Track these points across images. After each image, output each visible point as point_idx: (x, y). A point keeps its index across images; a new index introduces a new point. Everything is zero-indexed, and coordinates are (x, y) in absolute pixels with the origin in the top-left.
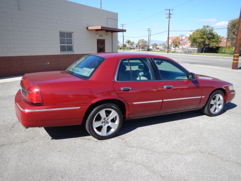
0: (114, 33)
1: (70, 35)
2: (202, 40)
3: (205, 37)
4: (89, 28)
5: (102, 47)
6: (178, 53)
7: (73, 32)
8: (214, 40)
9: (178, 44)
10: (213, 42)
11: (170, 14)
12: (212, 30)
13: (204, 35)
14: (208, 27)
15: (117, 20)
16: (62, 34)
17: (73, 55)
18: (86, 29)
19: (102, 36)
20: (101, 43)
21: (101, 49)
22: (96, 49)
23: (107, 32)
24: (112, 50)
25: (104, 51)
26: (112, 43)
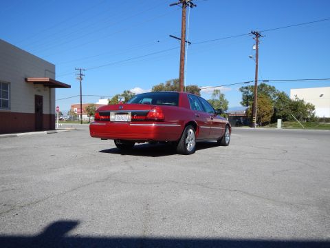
0: (52, 89)
4: (29, 80)
5: (39, 105)
7: (9, 83)
14: (129, 92)
15: (54, 73)
17: (10, 113)
18: (24, 80)
19: (39, 91)
20: (39, 100)
21: (39, 108)
22: (34, 107)
23: (45, 86)
24: (50, 110)
25: (42, 111)
26: (50, 102)
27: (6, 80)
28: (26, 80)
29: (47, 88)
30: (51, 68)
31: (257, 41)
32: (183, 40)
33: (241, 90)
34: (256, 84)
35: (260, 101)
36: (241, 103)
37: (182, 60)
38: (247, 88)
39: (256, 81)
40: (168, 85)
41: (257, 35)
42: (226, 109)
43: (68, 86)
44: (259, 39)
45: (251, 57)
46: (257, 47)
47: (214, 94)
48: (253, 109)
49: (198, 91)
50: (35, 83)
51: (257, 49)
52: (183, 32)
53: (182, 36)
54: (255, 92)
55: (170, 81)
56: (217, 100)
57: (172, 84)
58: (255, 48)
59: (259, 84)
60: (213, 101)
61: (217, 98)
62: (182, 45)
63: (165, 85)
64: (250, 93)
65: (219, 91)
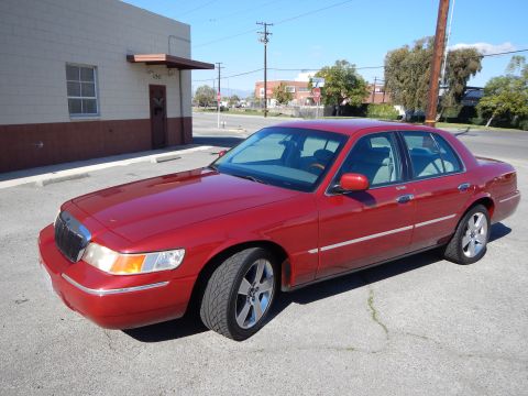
0: (184, 72)
1: (90, 72)
2: (335, 90)
3: (340, 83)
4: (136, 58)
5: (159, 103)
6: (286, 116)
7: (96, 67)
8: (358, 90)
9: (285, 98)
10: (356, 94)
11: (266, 34)
12: (354, 70)
13: (338, 80)
14: (344, 62)
15: (189, 42)
16: (72, 71)
17: (98, 123)
18: (124, 59)
19: (158, 77)
20: (157, 94)
21: (158, 108)
22: (148, 108)
23: (170, 67)
24: (181, 112)
25: (165, 114)
26: (181, 94)
27: (89, 62)
28: (130, 59)
29: (175, 71)
30: (182, 33)
40: (419, 48)
43: (211, 67)
47: (512, 66)
49: (478, 61)
50: (148, 63)
55: (423, 41)
56: (516, 78)
57: (425, 46)
60: (508, 81)
61: (518, 73)
63: (412, 47)
65: (524, 59)
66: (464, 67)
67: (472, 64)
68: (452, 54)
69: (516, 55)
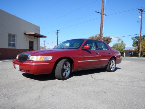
0: (38, 38)
1: (14, 36)
4: (27, 33)
5: (31, 46)
7: (16, 35)
11: (58, 33)
16: (10, 35)
17: (16, 49)
18: (23, 35)
19: (32, 39)
20: (31, 43)
22: (29, 47)
23: (35, 37)
24: (37, 48)
25: (33, 48)
26: (37, 44)
27: (14, 34)
28: (25, 34)
30: (38, 28)
31: (142, 14)
32: (102, 14)
33: (132, 39)
34: (141, 35)
35: (142, 44)
36: (132, 45)
37: (102, 24)
38: (135, 38)
39: (141, 34)
40: (96, 36)
41: (142, 11)
42: (124, 48)
43: (45, 37)
44: (143, 13)
45: (138, 22)
46: (141, 17)
47: (118, 41)
48: (139, 48)
49: (110, 40)
50: (30, 35)
51: (141, 18)
52: (103, 10)
53: (102, 12)
54: (140, 39)
55: (97, 35)
56: (120, 44)
57: (98, 36)
58: (140, 17)
59: (142, 35)
60: (118, 44)
61: (120, 42)
62: (102, 16)
63: (94, 36)
64: (137, 40)
65: (121, 39)
66: (107, 41)
67: (109, 40)
68: (104, 38)
69: (119, 38)
